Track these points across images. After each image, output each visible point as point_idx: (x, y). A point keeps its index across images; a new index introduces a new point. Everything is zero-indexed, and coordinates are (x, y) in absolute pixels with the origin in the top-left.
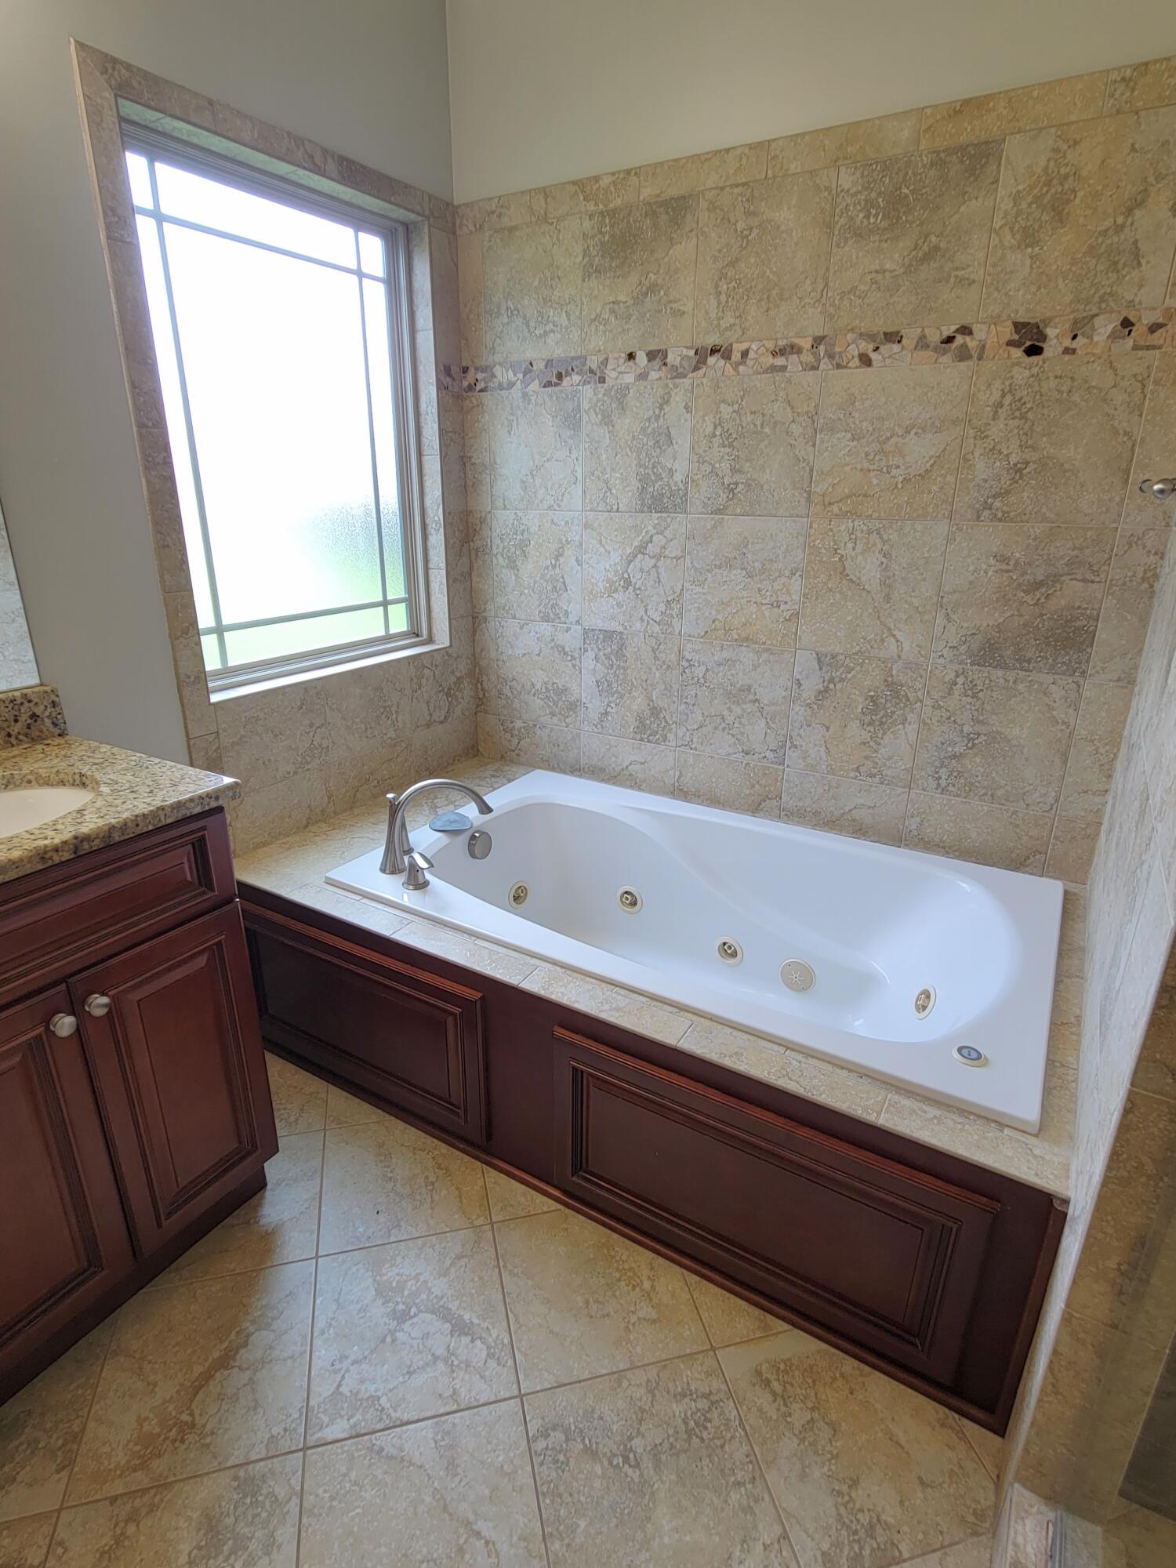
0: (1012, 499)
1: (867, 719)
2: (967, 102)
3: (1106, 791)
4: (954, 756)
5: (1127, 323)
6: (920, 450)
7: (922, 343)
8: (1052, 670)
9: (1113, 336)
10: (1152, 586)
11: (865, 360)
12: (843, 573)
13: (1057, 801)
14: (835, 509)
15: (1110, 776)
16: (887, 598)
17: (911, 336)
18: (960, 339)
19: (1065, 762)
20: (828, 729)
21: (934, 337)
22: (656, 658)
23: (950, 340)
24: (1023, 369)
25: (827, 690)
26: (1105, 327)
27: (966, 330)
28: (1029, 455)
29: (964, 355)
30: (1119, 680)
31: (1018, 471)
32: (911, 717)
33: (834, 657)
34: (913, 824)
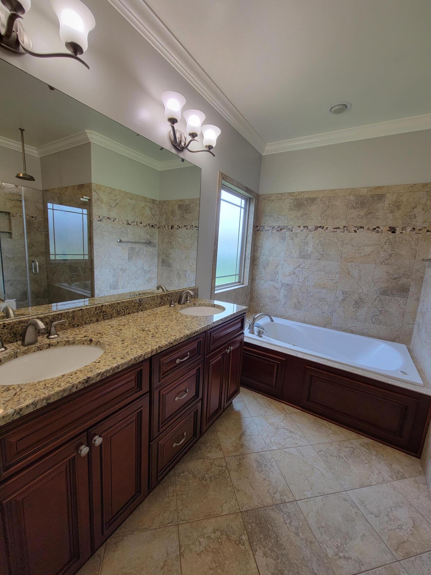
0: (389, 261)
1: (355, 306)
2: (378, 187)
3: (414, 324)
4: (376, 315)
5: (414, 229)
6: (368, 250)
7: (368, 229)
8: (400, 297)
9: (411, 231)
10: (422, 280)
11: (355, 231)
12: (349, 274)
13: (402, 326)
14: (348, 260)
15: (415, 321)
16: (360, 280)
17: (366, 227)
18: (377, 229)
19: (404, 317)
20: (344, 308)
21: (371, 228)
22: (301, 290)
23: (375, 229)
24: (391, 236)
25: (344, 299)
26: (409, 229)
27: (378, 227)
28: (393, 252)
29: (378, 232)
30: (416, 299)
31: (391, 255)
32: (365, 306)
33: (346, 292)
34: (366, 331)
